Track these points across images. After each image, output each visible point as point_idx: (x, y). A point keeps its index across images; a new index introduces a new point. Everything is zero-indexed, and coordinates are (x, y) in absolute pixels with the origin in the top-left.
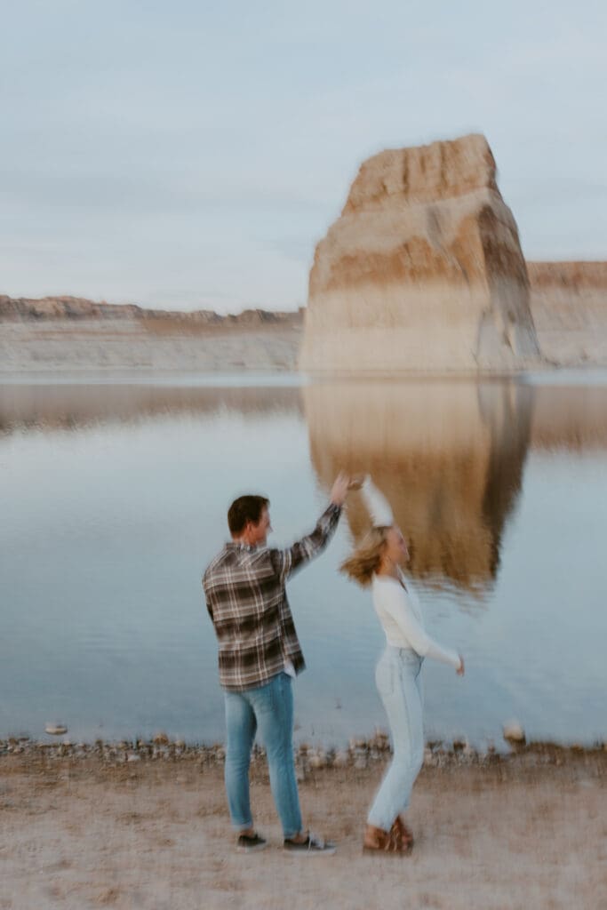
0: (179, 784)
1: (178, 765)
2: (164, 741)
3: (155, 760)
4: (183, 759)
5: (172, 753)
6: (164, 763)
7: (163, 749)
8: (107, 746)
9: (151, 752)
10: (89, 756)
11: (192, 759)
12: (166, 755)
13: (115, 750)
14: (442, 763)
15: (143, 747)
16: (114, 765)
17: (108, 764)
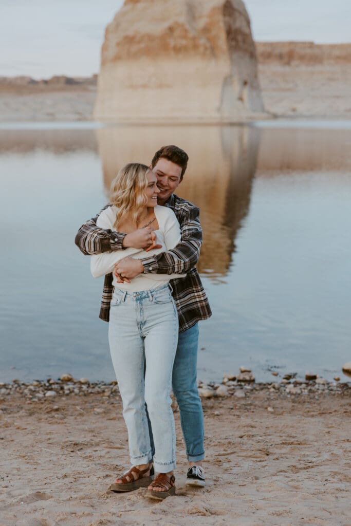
0: (98, 414)
1: (90, 399)
2: (70, 380)
3: (67, 395)
4: (91, 393)
5: (80, 388)
6: (77, 397)
7: (71, 386)
8: (23, 384)
9: (62, 388)
10: (12, 393)
11: (99, 393)
12: (76, 391)
13: (32, 388)
14: (306, 392)
15: (54, 384)
16: (36, 400)
17: (31, 399)
